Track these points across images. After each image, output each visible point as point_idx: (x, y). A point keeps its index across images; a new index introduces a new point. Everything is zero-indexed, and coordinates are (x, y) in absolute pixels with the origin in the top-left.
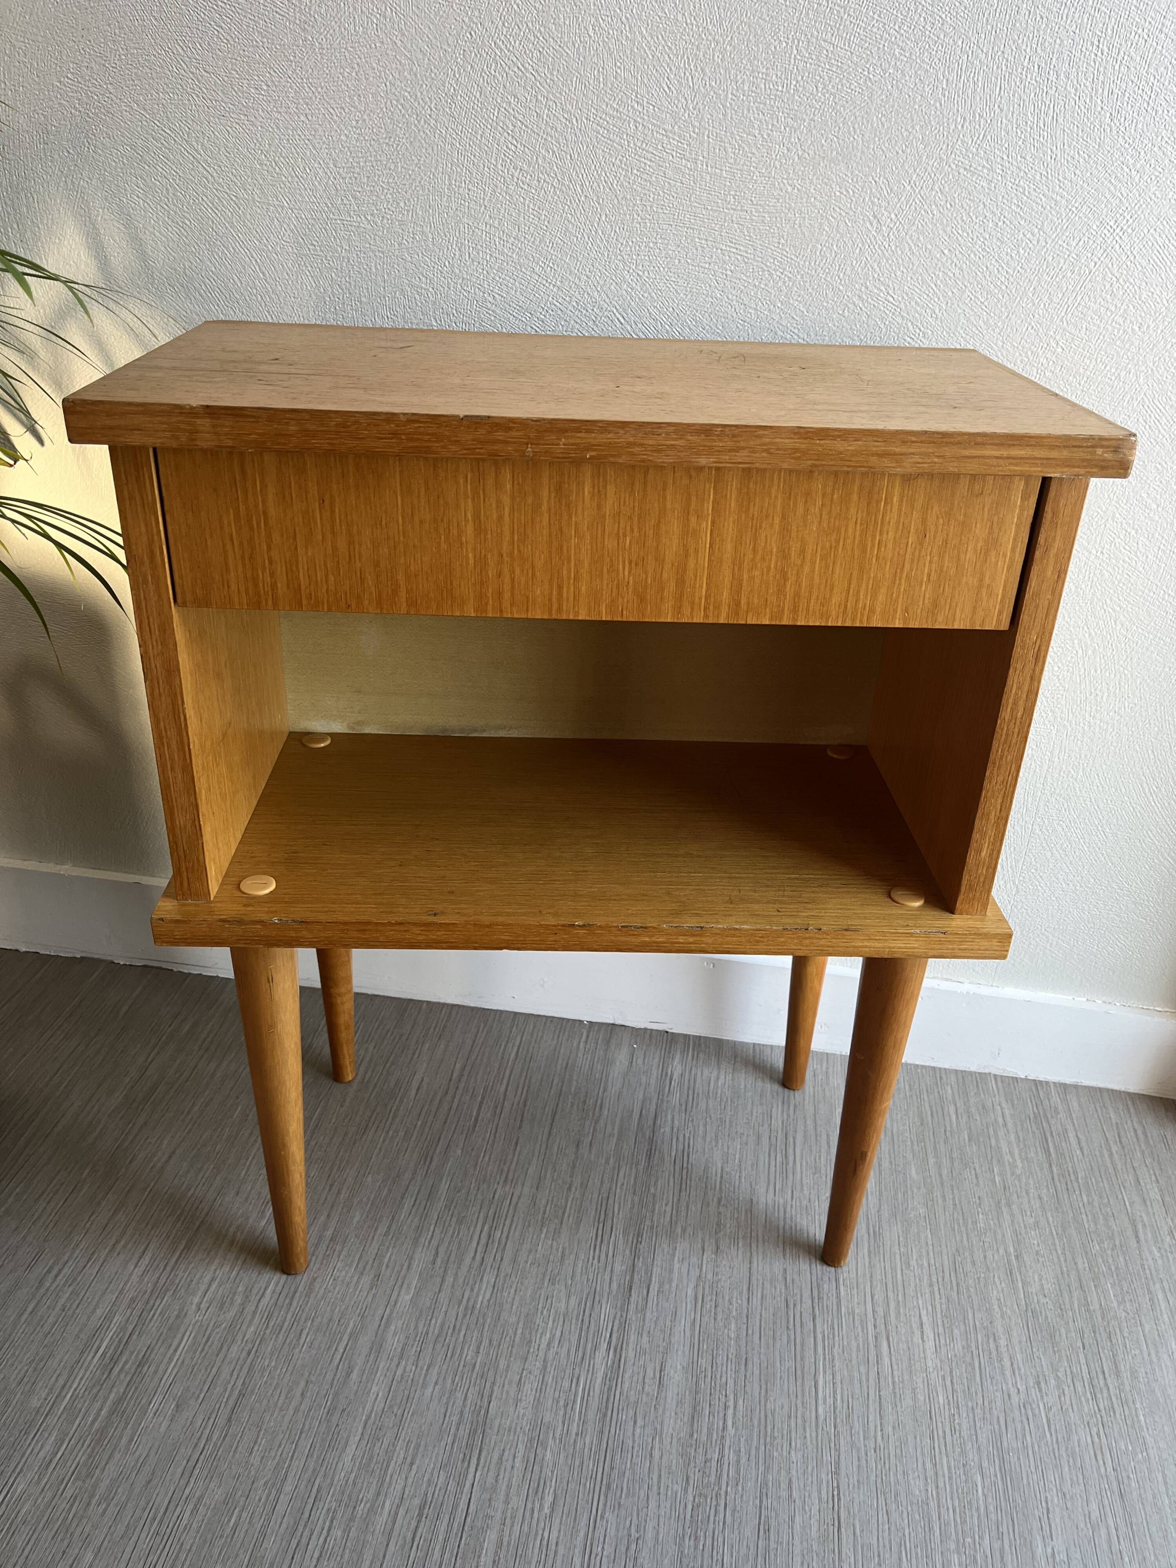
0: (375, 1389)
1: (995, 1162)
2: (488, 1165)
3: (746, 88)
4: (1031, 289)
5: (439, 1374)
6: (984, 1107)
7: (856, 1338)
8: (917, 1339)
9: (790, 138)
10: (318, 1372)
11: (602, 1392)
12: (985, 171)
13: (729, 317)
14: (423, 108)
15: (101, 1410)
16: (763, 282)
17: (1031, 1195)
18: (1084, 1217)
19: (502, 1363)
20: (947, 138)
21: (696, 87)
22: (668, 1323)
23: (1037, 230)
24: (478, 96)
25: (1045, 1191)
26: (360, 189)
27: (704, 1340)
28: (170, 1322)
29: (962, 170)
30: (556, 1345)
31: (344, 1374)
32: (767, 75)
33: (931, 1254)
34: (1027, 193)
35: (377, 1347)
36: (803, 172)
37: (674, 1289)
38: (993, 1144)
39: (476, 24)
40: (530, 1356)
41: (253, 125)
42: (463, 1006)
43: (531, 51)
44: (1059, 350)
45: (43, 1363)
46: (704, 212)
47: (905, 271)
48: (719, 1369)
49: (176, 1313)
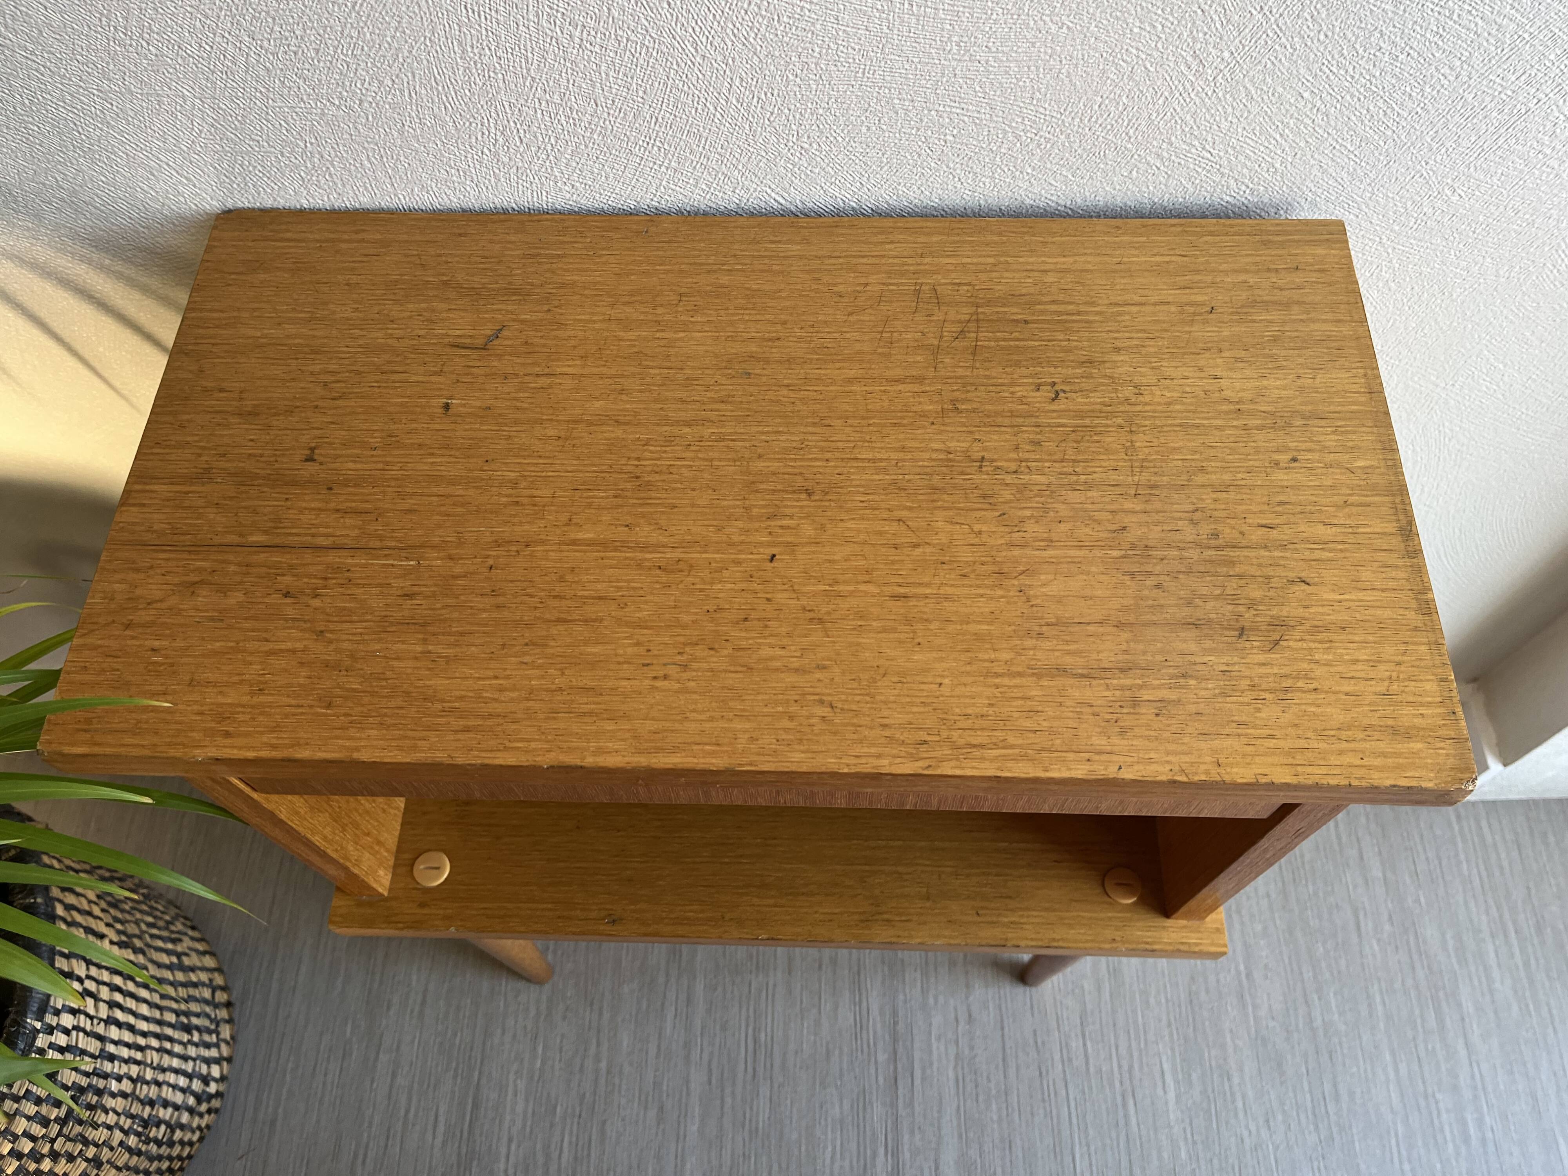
22: (936, 1115)
23: (1459, 63)
46: (907, 66)
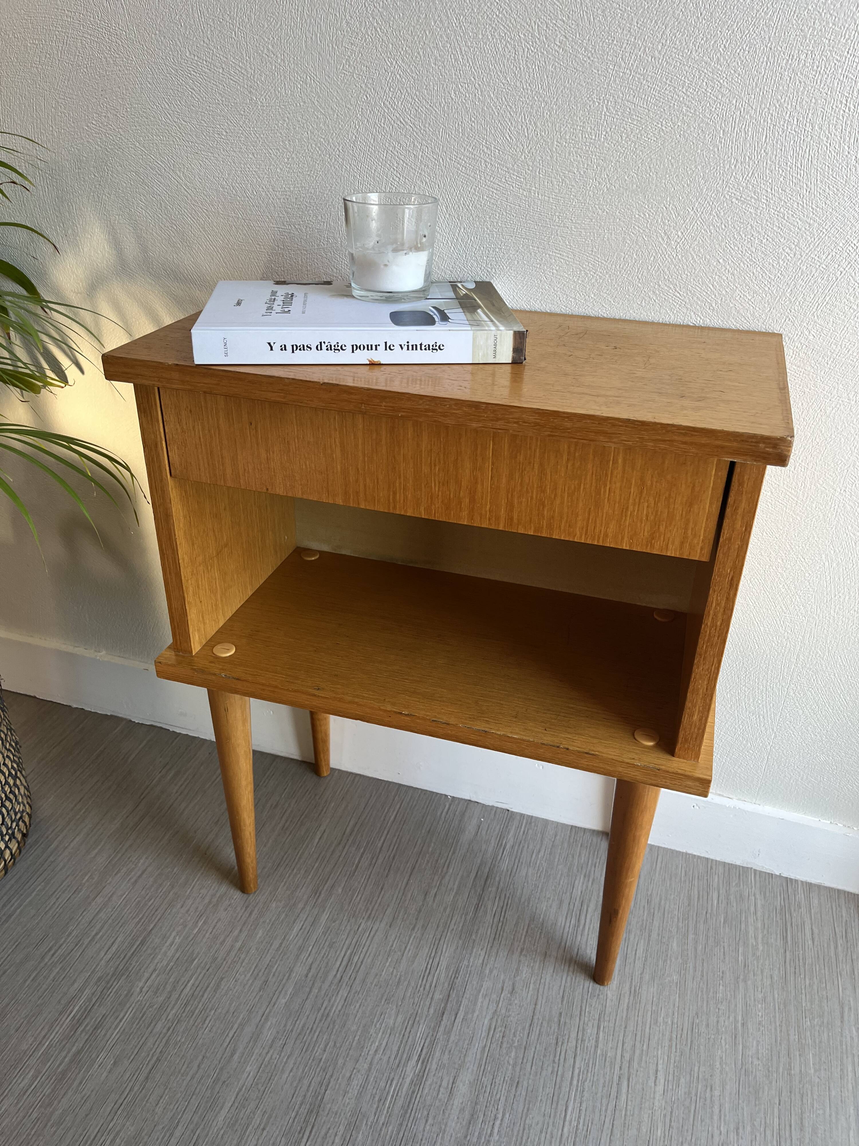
0: (248, 1069)
1: (741, 943)
2: (359, 903)
3: (568, 137)
4: (789, 291)
5: (295, 1064)
6: (741, 896)
7: (604, 1076)
8: (651, 1083)
9: (601, 175)
10: (212, 1051)
11: (407, 1094)
12: (753, 200)
13: (555, 303)
14: (334, 150)
15: (65, 1057)
16: (580, 279)
17: (765, 974)
18: (804, 997)
19: (340, 1061)
20: (723, 175)
21: (530, 136)
23: (794, 246)
24: (372, 141)
25: (776, 972)
26: (290, 207)
27: (489, 1063)
28: (121, 999)
29: (734, 200)
30: (381, 1053)
31: (230, 1054)
32: (584, 127)
33: (676, 1014)
34: (786, 218)
35: (256, 1037)
36: (610, 199)
37: (474, 1019)
38: (742, 928)
39: (371, 89)
40: (361, 1058)
41: (217, 160)
42: (363, 776)
43: (409, 109)
44: (811, 337)
45: (34, 1018)
46: (536, 228)
47: (689, 274)
48: (496, 1088)
49: (125, 992)
